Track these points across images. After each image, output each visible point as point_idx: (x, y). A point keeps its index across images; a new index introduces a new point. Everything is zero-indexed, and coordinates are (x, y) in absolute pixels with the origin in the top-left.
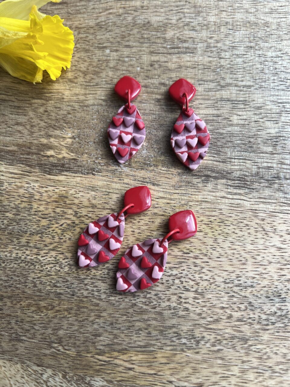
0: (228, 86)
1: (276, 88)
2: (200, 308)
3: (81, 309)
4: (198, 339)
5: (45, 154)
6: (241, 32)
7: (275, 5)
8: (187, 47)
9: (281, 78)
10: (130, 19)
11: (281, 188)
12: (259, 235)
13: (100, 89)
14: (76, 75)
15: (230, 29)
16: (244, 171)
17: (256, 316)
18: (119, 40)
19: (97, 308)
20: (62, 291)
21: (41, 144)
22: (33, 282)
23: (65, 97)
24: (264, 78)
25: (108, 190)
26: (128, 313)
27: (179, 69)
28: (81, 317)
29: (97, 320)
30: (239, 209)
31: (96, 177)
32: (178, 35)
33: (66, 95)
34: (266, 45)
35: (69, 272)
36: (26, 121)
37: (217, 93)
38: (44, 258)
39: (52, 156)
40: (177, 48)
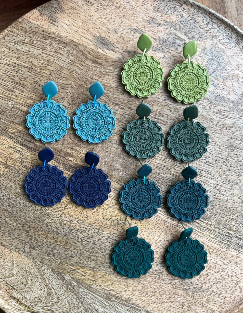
3: (68, 243)
5: (67, 159)
7: (221, 109)
8: (162, 119)
12: (163, 234)
18: (126, 102)
19: (75, 245)
20: (60, 232)
21: (67, 152)
22: (47, 224)
26: (90, 251)
28: (67, 247)
29: (74, 250)
32: (160, 110)
35: (66, 224)
39: (71, 161)
40: (157, 119)
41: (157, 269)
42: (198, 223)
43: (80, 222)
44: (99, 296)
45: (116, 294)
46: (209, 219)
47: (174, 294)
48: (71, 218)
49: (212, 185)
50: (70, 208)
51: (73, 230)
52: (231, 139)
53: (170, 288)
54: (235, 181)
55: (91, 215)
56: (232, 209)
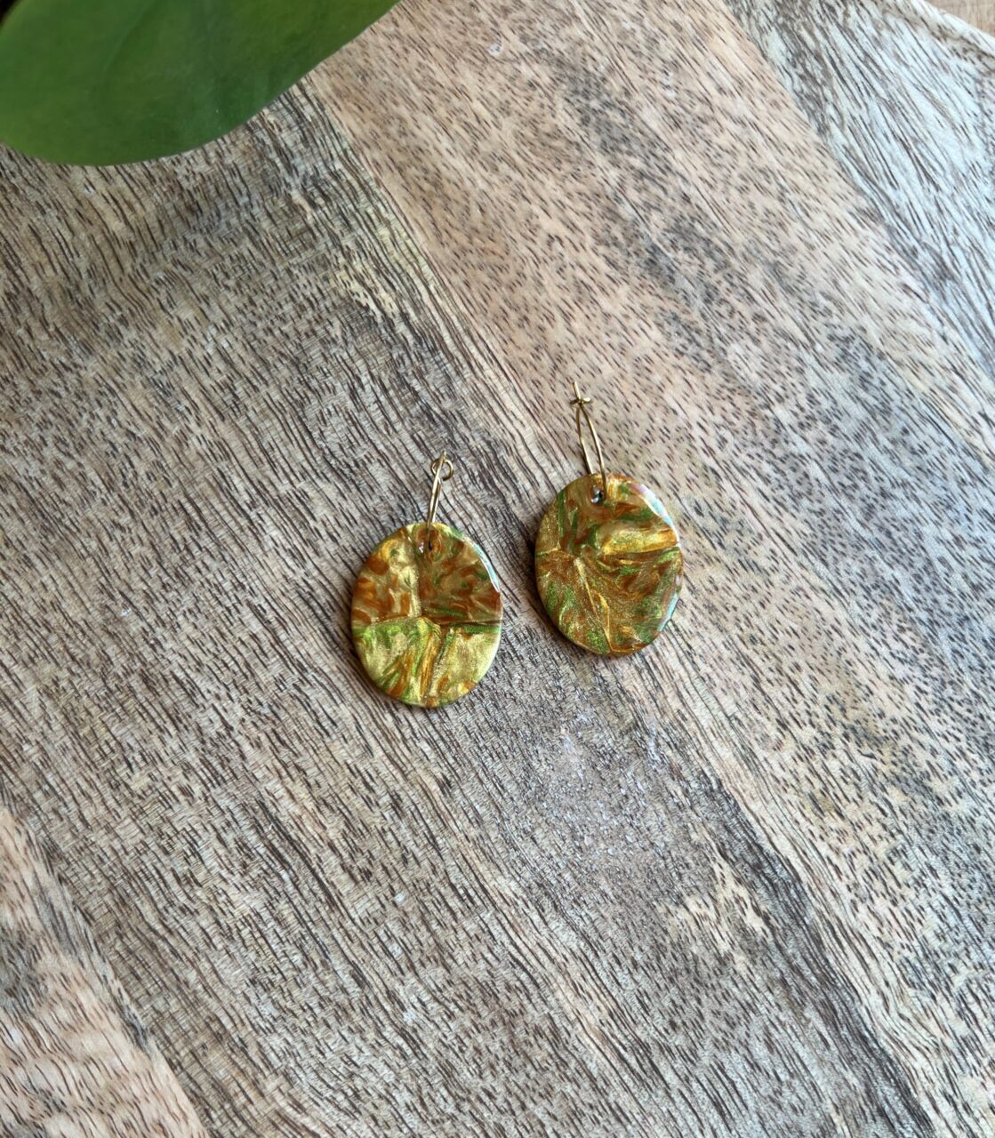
0: (291, 658)
1: (216, 553)
2: (789, 379)
3: (975, 582)
4: (842, 345)
5: (768, 931)
6: (117, 734)
8: (252, 832)
9: (182, 559)
10: (276, 1042)
11: (443, 391)
12: (572, 369)
13: (521, 946)
14: (532, 1039)
15: (129, 765)
16: (466, 487)
17: (719, 276)
18: (357, 1018)
19: (949, 557)
20: (980, 645)
21: (754, 963)
23: (605, 1012)
24: (208, 594)
25: (726, 724)
26: (905, 493)
27: (329, 800)
29: (966, 537)
30: (550, 439)
31: (719, 772)
32: (237, 879)
33: (596, 1014)
34: (112, 650)
35: (936, 662)
36: (733, 1052)
37: (326, 670)
38: (958, 735)
39: (757, 911)
40: (274, 850)
41: (682, 255)
42: (405, 317)
43: (872, 633)
44: (970, 303)
45: (902, 270)
46: (349, 302)
47: (677, 125)
48: (901, 671)
49: (241, 422)
50: (882, 715)
51: (921, 621)
52: (32, 556)
53: (679, 154)
54: (138, 377)
55: (813, 630)
56: (231, 283)
